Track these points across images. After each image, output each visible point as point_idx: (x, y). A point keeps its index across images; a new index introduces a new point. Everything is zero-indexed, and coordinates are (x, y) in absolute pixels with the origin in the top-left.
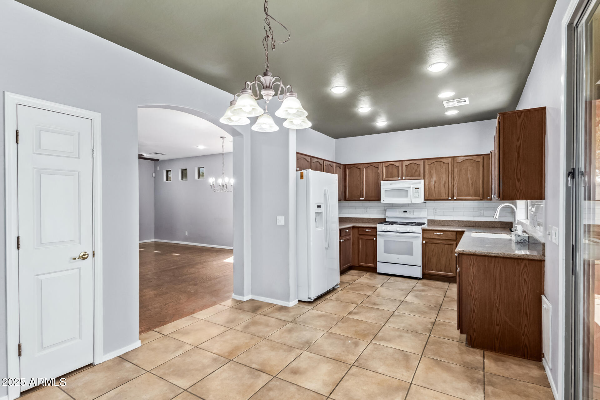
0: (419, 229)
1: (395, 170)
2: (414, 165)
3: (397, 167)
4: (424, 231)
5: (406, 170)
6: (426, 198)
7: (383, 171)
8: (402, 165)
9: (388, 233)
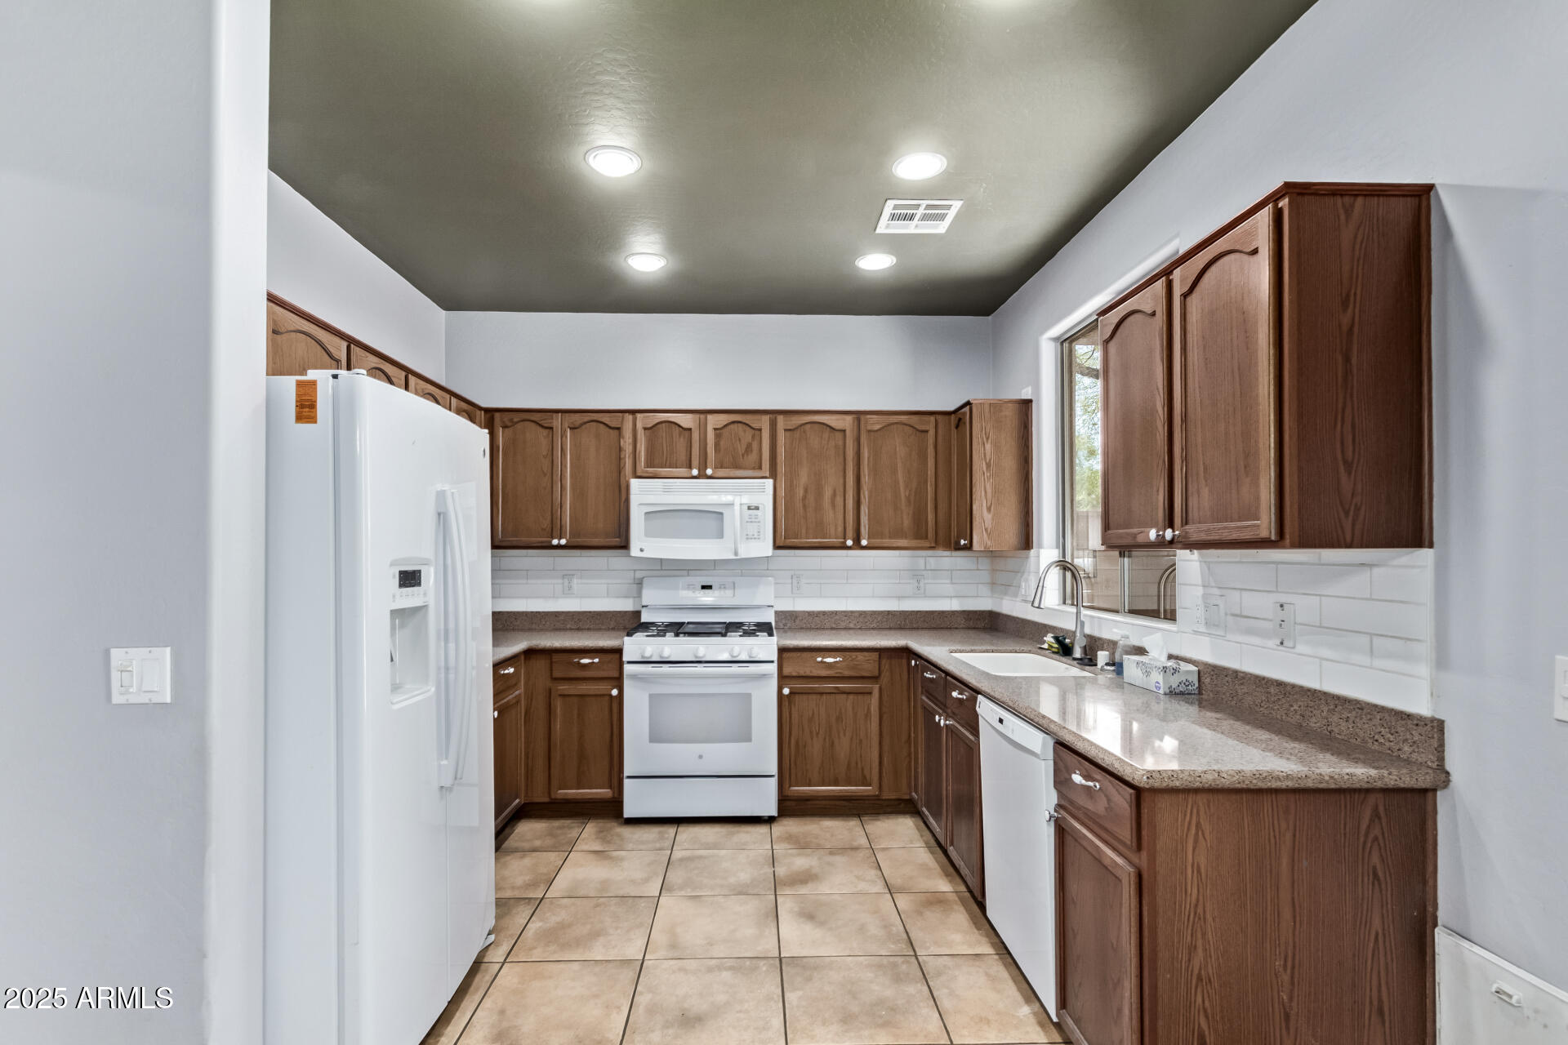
0: (766, 647)
1: (680, 444)
2: (740, 429)
3: (687, 433)
4: (785, 655)
5: (717, 445)
6: (780, 543)
7: (637, 445)
8: (703, 427)
9: (666, 668)
